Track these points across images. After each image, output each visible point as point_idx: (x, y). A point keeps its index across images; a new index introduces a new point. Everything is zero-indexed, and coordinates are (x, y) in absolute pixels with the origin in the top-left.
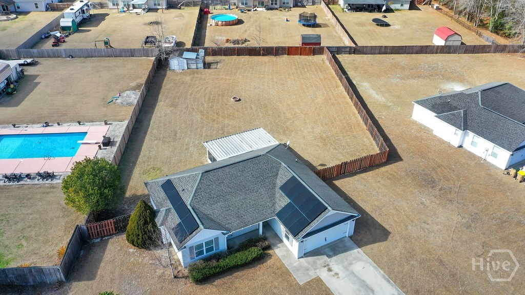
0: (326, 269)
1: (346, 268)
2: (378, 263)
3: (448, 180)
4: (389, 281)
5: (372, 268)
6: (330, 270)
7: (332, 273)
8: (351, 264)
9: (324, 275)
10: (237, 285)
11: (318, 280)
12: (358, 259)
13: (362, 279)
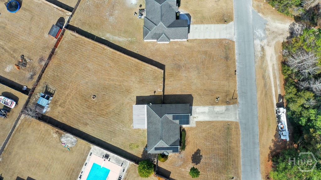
0: (194, 118)
1: (196, 113)
2: (199, 105)
3: (181, 61)
4: (204, 107)
5: (200, 108)
6: (195, 118)
7: (196, 118)
8: (196, 112)
9: (196, 120)
10: (189, 140)
11: (197, 122)
12: (195, 109)
13: (201, 112)
